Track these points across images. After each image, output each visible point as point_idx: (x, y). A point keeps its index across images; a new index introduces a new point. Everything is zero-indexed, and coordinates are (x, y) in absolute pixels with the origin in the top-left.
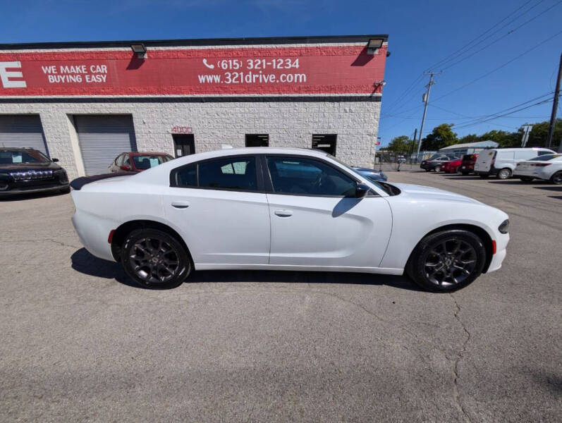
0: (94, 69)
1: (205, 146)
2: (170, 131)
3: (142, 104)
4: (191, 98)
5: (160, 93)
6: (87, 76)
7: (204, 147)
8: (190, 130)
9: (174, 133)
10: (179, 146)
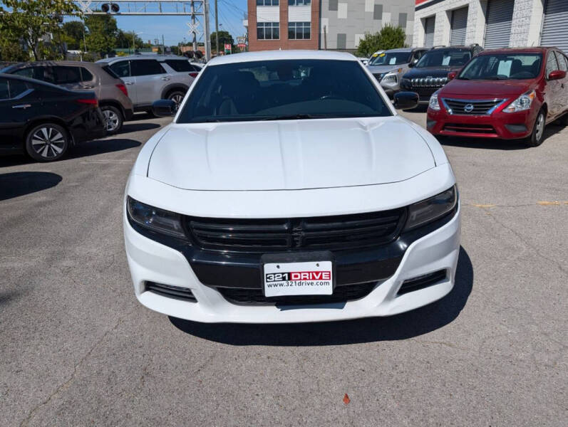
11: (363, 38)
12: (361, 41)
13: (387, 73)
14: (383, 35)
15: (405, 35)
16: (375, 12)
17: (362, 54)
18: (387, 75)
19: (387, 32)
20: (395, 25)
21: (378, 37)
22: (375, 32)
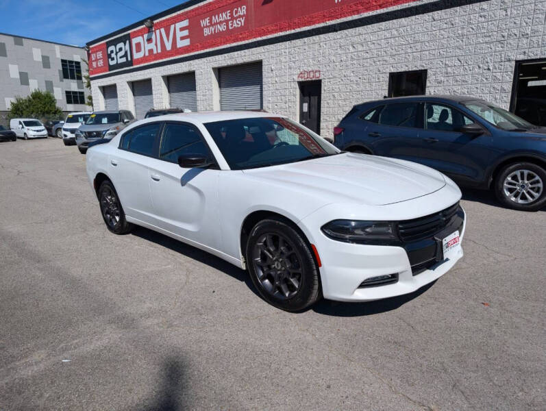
0: (236, 12)
1: (334, 96)
2: (296, 78)
3: (272, 46)
4: (323, 27)
5: (290, 28)
6: (230, 22)
7: (332, 98)
8: (317, 75)
9: (301, 80)
10: (307, 98)
11: (14, 101)
12: (12, 103)
13: (108, 130)
14: (34, 98)
15: (55, 100)
16: (21, 79)
17: (16, 115)
18: (108, 132)
19: (37, 96)
20: (44, 90)
21: (30, 101)
22: (26, 96)
